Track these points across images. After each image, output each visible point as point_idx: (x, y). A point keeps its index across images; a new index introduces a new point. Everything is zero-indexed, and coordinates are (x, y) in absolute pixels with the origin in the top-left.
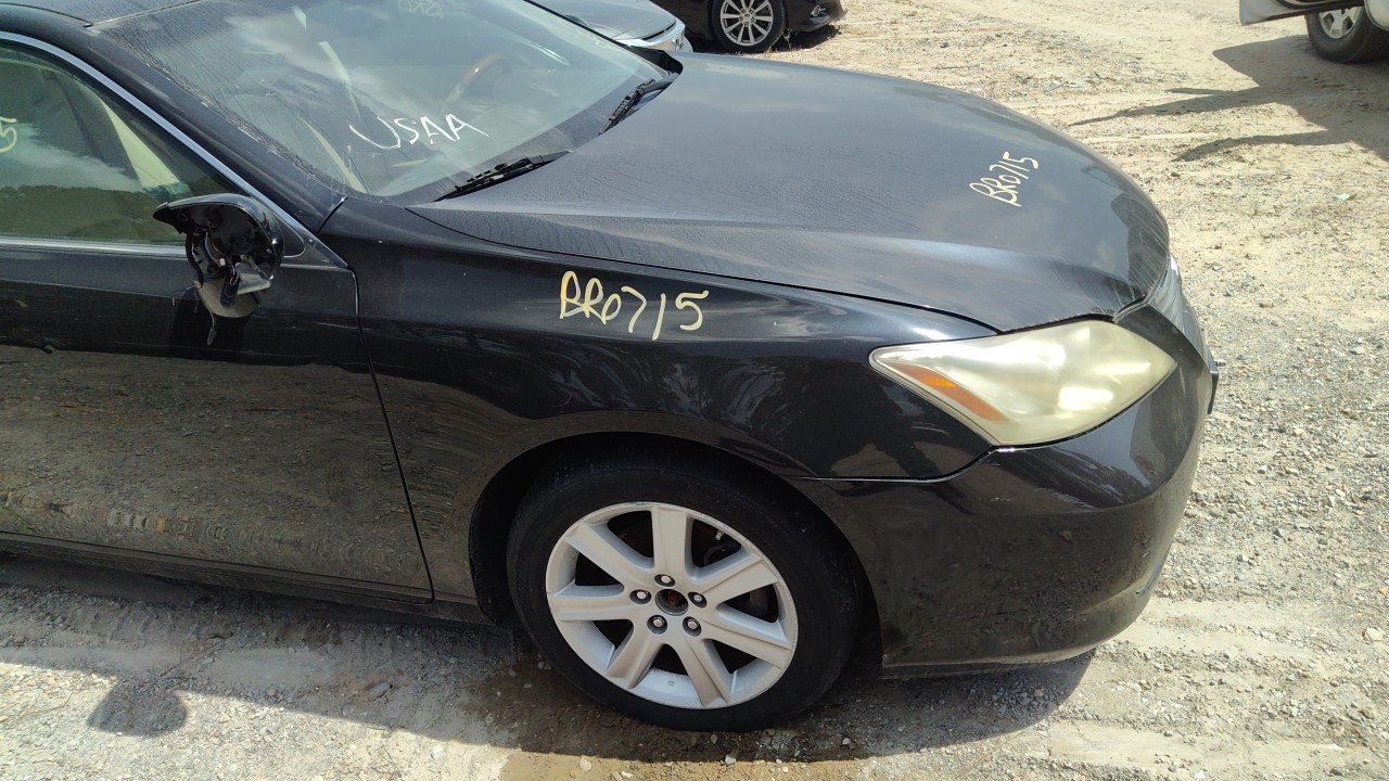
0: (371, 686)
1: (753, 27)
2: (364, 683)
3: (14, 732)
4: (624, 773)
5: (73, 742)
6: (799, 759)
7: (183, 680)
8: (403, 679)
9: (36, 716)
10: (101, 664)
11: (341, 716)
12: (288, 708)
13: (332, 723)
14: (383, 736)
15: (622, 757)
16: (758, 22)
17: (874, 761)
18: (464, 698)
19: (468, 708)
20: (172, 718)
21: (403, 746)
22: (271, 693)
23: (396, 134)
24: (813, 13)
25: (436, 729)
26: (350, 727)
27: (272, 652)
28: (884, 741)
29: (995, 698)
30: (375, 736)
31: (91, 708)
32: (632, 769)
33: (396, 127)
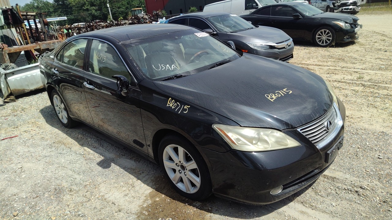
0: (140, 171)
1: (325, 40)
2: (139, 170)
3: (86, 161)
4: (168, 200)
5: (93, 166)
6: (199, 209)
7: (113, 161)
8: (145, 172)
9: (90, 160)
10: (103, 155)
11: (132, 175)
12: (125, 171)
13: (130, 175)
14: (136, 180)
15: (170, 197)
16: (327, 39)
17: (212, 214)
18: (152, 178)
19: (152, 180)
20: (108, 166)
21: (138, 182)
22: (124, 167)
23: (160, 67)
24: (345, 38)
25: (144, 182)
26: (132, 177)
27: (129, 160)
28: (217, 212)
29: (245, 211)
30: (135, 179)
31: (98, 161)
32: (170, 200)
33: (161, 66)
